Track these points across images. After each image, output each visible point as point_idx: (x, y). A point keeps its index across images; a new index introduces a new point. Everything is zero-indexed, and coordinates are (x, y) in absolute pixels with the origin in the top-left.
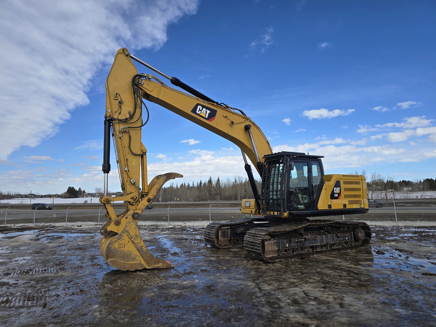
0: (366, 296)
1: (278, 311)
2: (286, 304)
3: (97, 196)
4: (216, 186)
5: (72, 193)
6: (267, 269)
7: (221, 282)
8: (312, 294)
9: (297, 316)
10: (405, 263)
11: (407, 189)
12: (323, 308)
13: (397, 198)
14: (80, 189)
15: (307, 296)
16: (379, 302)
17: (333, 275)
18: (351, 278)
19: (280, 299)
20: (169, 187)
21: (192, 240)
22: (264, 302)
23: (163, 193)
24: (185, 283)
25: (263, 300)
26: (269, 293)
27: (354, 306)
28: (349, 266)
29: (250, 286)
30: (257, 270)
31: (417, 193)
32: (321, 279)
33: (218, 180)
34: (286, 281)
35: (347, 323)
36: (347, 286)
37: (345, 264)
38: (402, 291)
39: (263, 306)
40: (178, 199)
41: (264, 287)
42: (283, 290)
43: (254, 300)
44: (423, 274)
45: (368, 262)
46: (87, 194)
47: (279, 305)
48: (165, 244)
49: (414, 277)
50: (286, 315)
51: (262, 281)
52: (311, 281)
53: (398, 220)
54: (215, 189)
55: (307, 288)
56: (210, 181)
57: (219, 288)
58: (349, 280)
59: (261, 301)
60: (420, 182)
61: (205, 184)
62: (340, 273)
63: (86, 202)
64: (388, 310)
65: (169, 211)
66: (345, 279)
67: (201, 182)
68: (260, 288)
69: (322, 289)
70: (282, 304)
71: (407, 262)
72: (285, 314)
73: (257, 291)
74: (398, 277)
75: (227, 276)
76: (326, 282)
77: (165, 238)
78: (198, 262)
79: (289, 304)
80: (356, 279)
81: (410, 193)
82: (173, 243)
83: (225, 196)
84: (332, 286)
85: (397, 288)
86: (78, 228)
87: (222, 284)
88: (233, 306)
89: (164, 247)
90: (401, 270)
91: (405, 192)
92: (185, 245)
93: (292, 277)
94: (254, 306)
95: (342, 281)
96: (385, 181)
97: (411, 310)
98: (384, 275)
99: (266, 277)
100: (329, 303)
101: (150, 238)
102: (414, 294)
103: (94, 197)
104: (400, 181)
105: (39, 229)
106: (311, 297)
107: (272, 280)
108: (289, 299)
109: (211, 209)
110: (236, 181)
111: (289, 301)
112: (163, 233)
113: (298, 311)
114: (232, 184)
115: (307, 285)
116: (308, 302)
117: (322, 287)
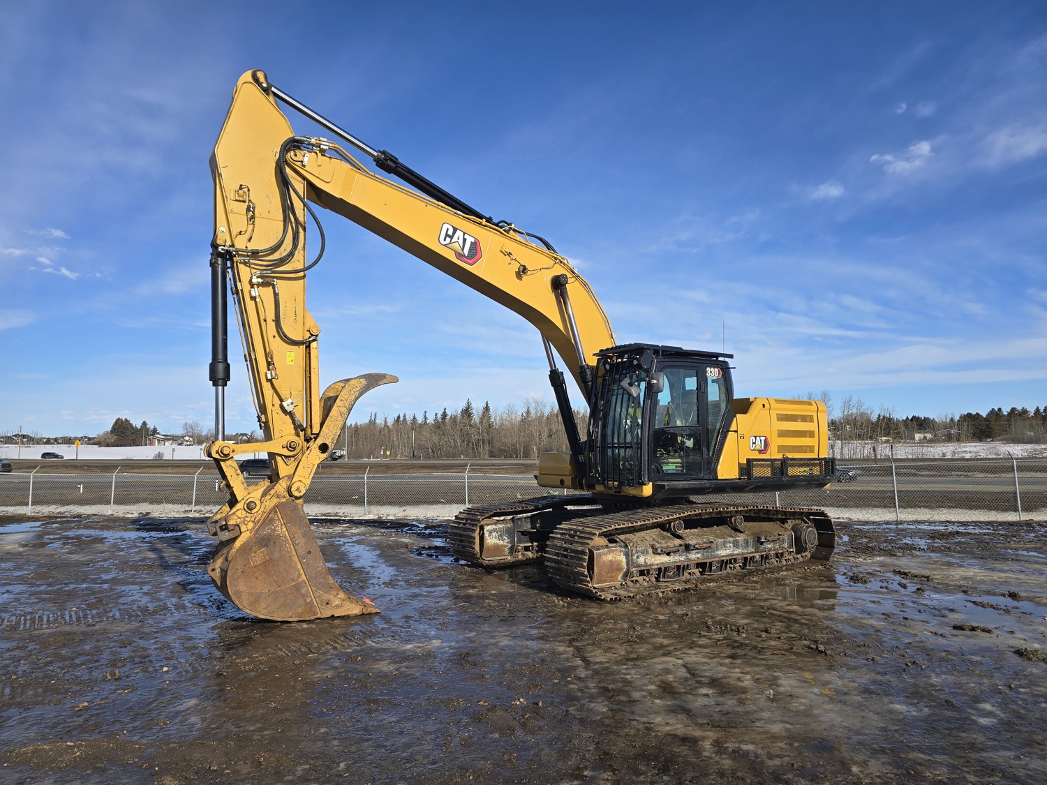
0: (827, 676)
1: (627, 710)
2: (646, 694)
3: (187, 441)
4: (481, 422)
7: (492, 644)
8: (705, 670)
9: (671, 721)
10: (914, 602)
11: (922, 436)
12: (729, 702)
13: (899, 457)
14: (144, 423)
15: (693, 675)
16: (855, 689)
17: (753, 629)
18: (792, 635)
19: (630, 682)
20: (367, 425)
21: (424, 547)
22: (593, 691)
23: (352, 437)
24: (409, 647)
25: (591, 685)
26: (605, 669)
27: (798, 697)
28: (790, 608)
29: (561, 654)
30: (578, 618)
31: (943, 446)
32: (725, 638)
33: (487, 408)
34: (645, 643)
35: (784, 734)
36: (783, 652)
37: (781, 604)
38: (908, 666)
39: (592, 698)
41: (594, 656)
42: (638, 663)
43: (571, 686)
44: (955, 627)
45: (831, 600)
47: (630, 696)
49: (935, 634)
50: (644, 719)
51: (590, 642)
52: (703, 641)
53: (899, 507)
55: (693, 657)
56: (467, 412)
57: (489, 658)
58: (788, 639)
59: (587, 687)
60: (952, 420)
61: (454, 419)
62: (767, 625)
63: (159, 456)
64: (874, 707)
65: (367, 480)
66: (780, 638)
67: (445, 413)
68: (586, 657)
69: (727, 661)
70: (636, 695)
71: (920, 600)
72: (642, 716)
73: (579, 666)
74: (898, 634)
75: (507, 631)
76: (736, 645)
77: (359, 542)
79: (651, 694)
80: (803, 637)
81: (928, 446)
82: (379, 556)
83: (502, 448)
84: (750, 653)
85: (895, 659)
86: (142, 518)
87: (495, 650)
89: (356, 565)
90: (906, 619)
91: (918, 443)
92: (407, 560)
93: (658, 632)
94: (571, 698)
95: (773, 643)
96: (874, 418)
98: (867, 629)
99: (599, 634)
100: (743, 691)
101: (322, 543)
102: (934, 671)
104: (907, 418)
105: (43, 521)
106: (702, 679)
107: (611, 640)
108: (652, 683)
109: (469, 477)
110: (528, 412)
111: (653, 687)
112: (353, 531)
113: (673, 711)
114: (519, 419)
115: (691, 652)
116: (696, 688)
117: (728, 657)
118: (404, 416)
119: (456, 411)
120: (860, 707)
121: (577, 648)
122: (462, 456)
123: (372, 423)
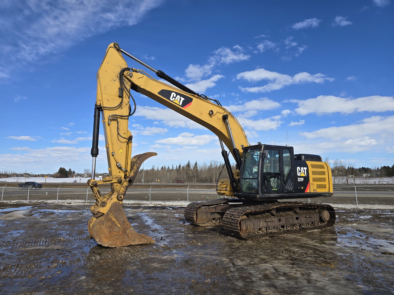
0: (331, 273)
1: (250, 285)
2: (258, 279)
3: (85, 176)
4: (194, 169)
5: (63, 173)
6: (240, 246)
7: (197, 257)
8: (281, 269)
9: (268, 290)
10: (365, 243)
11: (366, 175)
12: (291, 283)
13: (357, 183)
14: (70, 169)
15: (277, 271)
16: (343, 278)
17: (300, 253)
18: (317, 255)
19: (252, 274)
20: (151, 170)
21: (171, 217)
22: (237, 277)
23: (145, 174)
24: (165, 257)
25: (236, 275)
26: (242, 268)
27: (320, 281)
28: (315, 244)
29: (224, 261)
30: (231, 247)
31: (375, 179)
32: (289, 256)
33: (196, 164)
34: (258, 257)
36: (313, 263)
37: (311, 243)
38: (364, 269)
39: (237, 280)
40: (159, 181)
41: (238, 263)
42: (255, 266)
43: (228, 275)
44: (382, 253)
45: (332, 241)
46: (77, 174)
47: (251, 280)
48: (147, 221)
49: (375, 256)
50: (257, 289)
51: (235, 257)
52: (280, 257)
53: (358, 203)
54: (193, 172)
55: (277, 264)
56: (188, 165)
57: (196, 263)
58: (315, 257)
59: (235, 275)
60: (378, 169)
61: (183, 167)
62: (306, 251)
63: (75, 181)
64: (351, 286)
65: (150, 191)
66: (311, 257)
67: (180, 165)
68: (234, 263)
69: (291, 266)
70: (254, 279)
71: (368, 242)
73: (231, 267)
74: (359, 255)
75: (203, 252)
76: (294, 259)
77: (147, 215)
78: (177, 238)
79: (260, 279)
80: (321, 256)
81: (369, 179)
82: (154, 221)
83: (202, 179)
84: (299, 263)
85: (359, 266)
86: (68, 205)
87: (199, 259)
88: (209, 280)
89: (146, 224)
90: (362, 249)
91: (364, 178)
92: (165, 222)
93: (262, 253)
94: (228, 279)
95: (309, 258)
96: (347, 168)
97: (372, 286)
98: (347, 254)
99: (239, 254)
100: (297, 278)
101: (133, 215)
102: (375, 271)
103: (83, 177)
104: (360, 168)
105: (32, 206)
106: (281, 273)
107: (244, 256)
108: (260, 274)
109: (189, 190)
110: (211, 165)
111: (260, 276)
112: (145, 211)
113: (269, 286)
114: (208, 168)
115: (276, 261)
116: (277, 277)
117: (291, 264)
118: (165, 167)
119: (184, 165)
120: (345, 286)
121: (230, 259)
122: (186, 182)
123: (153, 169)
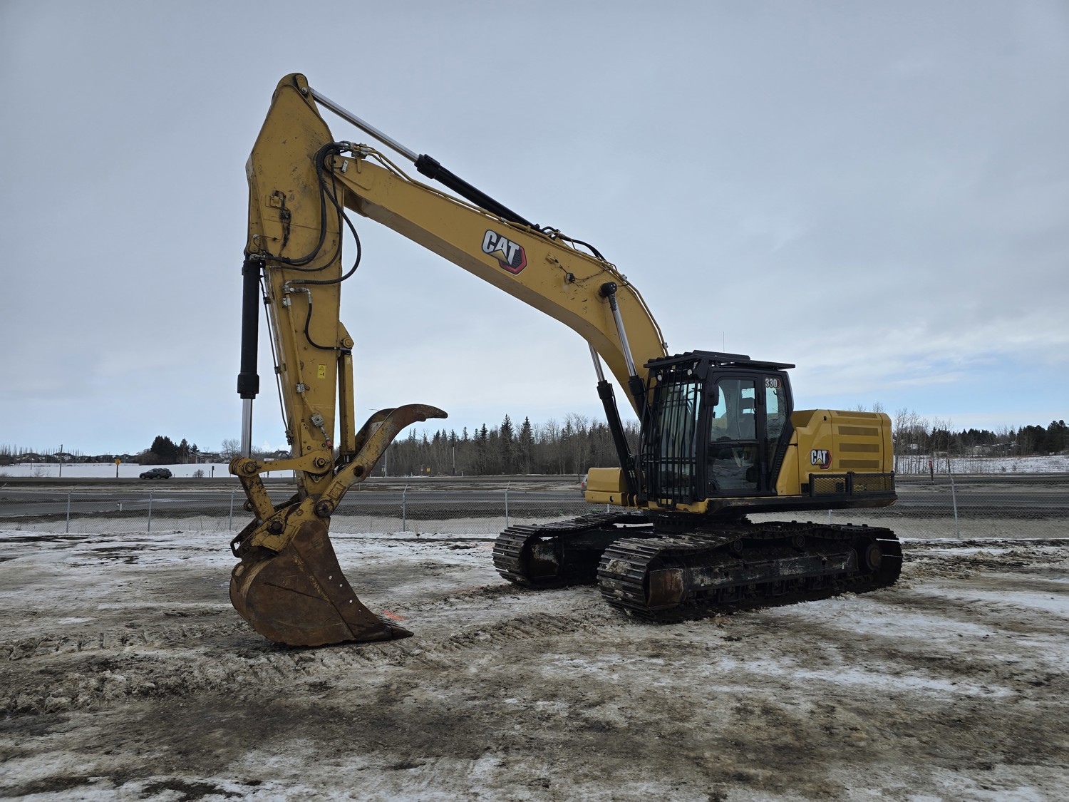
3: (225, 459)
4: (522, 438)
5: (164, 451)
11: (981, 450)
13: (957, 471)
14: (184, 441)
23: (391, 454)
31: (1003, 461)
33: (527, 424)
40: (428, 470)
46: (201, 455)
54: (520, 445)
56: (506, 428)
60: (1012, 433)
61: (493, 434)
63: (199, 474)
65: (404, 499)
67: (484, 428)
81: (987, 461)
83: (544, 464)
91: (976, 458)
96: (929, 431)
103: (218, 462)
104: (965, 432)
110: (569, 427)
114: (560, 434)
118: (444, 432)
119: (496, 427)
